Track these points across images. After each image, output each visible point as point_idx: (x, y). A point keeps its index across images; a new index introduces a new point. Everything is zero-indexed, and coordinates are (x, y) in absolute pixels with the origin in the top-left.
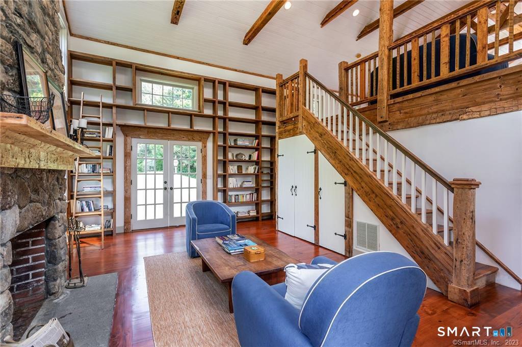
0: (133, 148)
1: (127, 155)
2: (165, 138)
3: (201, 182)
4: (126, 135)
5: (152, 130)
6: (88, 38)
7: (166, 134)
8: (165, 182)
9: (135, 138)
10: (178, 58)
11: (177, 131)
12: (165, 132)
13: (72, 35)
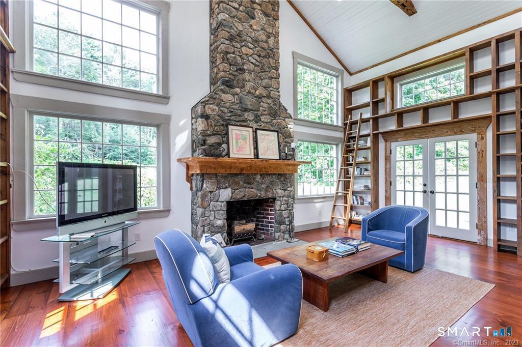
0: (392, 152)
1: (388, 159)
2: (424, 136)
3: (477, 187)
4: (386, 141)
5: (408, 131)
6: (360, 71)
7: (425, 132)
8: (425, 185)
9: (393, 142)
10: (439, 41)
11: (438, 126)
12: (424, 130)
13: (351, 74)
